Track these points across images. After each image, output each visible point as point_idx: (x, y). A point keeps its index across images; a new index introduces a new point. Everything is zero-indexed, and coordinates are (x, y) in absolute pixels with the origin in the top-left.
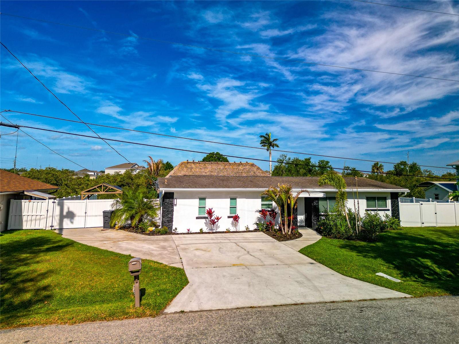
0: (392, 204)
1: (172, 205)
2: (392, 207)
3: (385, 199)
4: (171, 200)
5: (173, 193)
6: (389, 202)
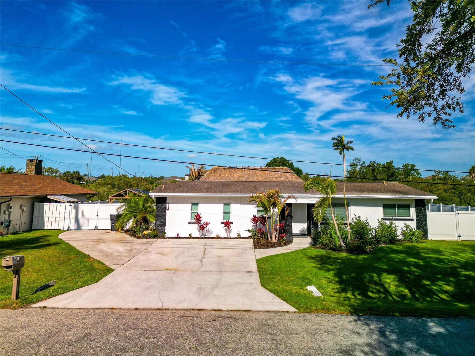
0: (417, 212)
1: (165, 210)
2: (417, 216)
3: (408, 207)
4: (164, 205)
5: (166, 198)
6: (413, 210)
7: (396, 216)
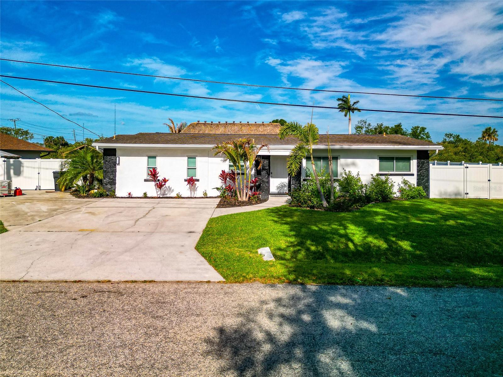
0: (418, 166)
1: (115, 164)
2: (418, 171)
3: (408, 159)
4: (113, 158)
5: (115, 149)
6: (414, 163)
7: (394, 171)
